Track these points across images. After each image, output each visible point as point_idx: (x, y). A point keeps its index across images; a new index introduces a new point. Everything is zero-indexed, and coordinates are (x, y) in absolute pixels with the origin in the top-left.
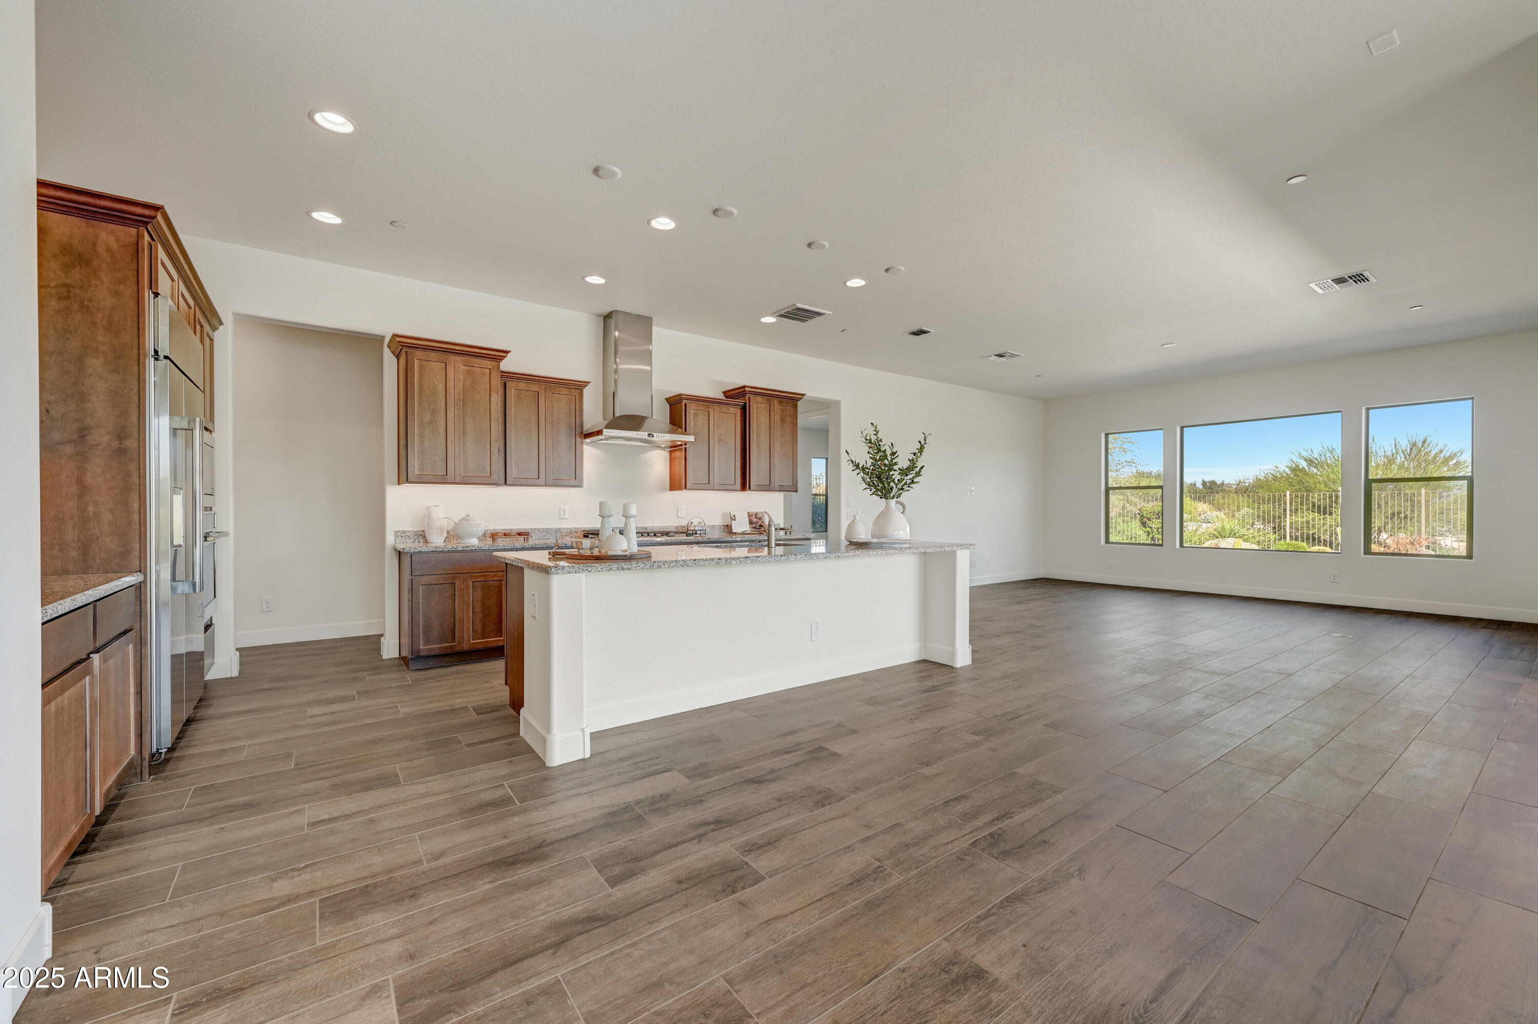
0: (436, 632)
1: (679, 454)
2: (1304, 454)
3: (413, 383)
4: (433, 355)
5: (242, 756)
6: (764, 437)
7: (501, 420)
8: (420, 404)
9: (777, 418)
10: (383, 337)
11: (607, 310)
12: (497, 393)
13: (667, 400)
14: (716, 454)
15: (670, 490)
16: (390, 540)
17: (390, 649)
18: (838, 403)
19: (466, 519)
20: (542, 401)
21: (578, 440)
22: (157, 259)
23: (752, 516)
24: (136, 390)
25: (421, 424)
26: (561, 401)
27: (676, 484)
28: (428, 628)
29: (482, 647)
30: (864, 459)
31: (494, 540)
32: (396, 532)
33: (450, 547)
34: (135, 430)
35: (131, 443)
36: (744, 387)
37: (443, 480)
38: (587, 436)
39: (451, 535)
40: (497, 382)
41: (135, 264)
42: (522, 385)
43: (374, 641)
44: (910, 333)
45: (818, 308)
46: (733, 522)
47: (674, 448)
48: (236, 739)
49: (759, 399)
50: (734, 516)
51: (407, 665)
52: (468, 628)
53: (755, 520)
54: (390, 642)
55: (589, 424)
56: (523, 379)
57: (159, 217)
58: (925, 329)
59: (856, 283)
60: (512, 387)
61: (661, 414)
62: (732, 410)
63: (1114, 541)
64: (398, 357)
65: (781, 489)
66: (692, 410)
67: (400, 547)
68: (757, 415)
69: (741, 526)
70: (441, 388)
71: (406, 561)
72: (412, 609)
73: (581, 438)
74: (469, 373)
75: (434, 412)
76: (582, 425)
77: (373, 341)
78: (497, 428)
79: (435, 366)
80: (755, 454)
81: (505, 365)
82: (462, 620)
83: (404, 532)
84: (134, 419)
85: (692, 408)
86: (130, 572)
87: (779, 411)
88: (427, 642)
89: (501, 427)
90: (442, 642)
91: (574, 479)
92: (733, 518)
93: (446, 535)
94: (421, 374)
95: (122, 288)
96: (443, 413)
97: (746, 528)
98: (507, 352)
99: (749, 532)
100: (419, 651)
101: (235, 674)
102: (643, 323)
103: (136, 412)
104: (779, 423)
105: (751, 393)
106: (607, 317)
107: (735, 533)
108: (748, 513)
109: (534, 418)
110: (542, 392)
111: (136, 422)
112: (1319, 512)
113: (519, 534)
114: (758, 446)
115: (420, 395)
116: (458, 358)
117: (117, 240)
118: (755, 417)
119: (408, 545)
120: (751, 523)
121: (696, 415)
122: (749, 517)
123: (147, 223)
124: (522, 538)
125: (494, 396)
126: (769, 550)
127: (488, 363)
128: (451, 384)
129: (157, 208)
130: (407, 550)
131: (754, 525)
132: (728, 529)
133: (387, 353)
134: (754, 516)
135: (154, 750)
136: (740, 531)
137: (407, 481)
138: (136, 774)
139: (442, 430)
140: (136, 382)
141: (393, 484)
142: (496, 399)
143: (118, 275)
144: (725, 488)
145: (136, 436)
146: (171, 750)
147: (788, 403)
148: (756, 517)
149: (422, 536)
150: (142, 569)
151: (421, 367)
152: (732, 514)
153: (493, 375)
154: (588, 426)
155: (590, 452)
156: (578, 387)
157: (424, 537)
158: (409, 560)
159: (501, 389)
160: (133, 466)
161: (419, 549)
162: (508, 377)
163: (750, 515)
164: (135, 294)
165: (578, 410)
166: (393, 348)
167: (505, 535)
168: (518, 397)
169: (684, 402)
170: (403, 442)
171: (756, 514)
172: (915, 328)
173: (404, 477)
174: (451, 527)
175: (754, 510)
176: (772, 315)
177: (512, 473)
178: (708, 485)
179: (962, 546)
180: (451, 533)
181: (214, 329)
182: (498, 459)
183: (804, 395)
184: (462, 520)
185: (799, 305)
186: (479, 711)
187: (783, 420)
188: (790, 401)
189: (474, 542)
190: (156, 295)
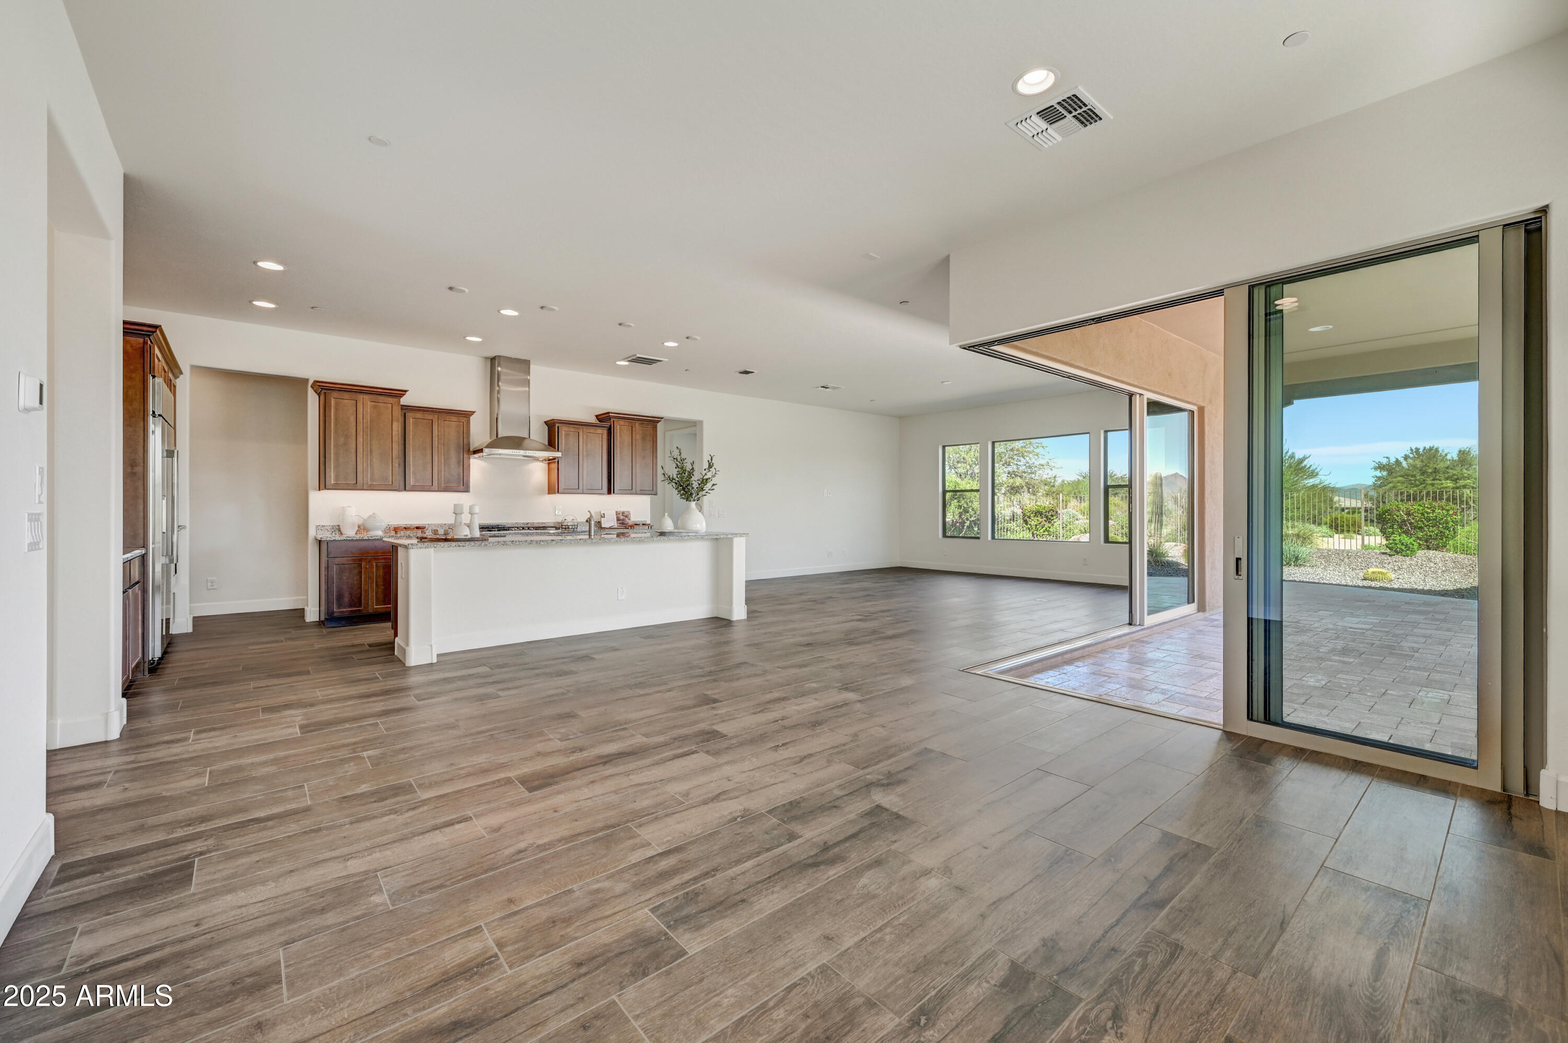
0: (346, 599)
1: (554, 466)
3: (330, 416)
4: (346, 395)
5: (206, 666)
6: (627, 452)
7: (401, 442)
8: (336, 432)
9: (638, 437)
10: (307, 380)
11: (493, 355)
12: (398, 422)
13: (546, 423)
14: (585, 466)
15: (549, 493)
16: (312, 532)
17: (312, 615)
18: (701, 422)
19: (373, 516)
20: (435, 427)
21: (466, 456)
22: (154, 355)
23: (619, 514)
24: (142, 437)
25: (336, 446)
26: (451, 428)
27: (553, 489)
28: (340, 597)
29: (383, 611)
30: (673, 472)
31: (396, 532)
32: (317, 526)
33: (358, 537)
34: (141, 461)
35: (139, 469)
36: (608, 413)
37: (355, 487)
38: (475, 452)
39: (361, 528)
40: (397, 413)
41: (142, 361)
42: (419, 415)
43: (300, 613)
44: (741, 373)
45: (653, 357)
46: (602, 518)
47: (550, 461)
48: (201, 660)
49: (622, 422)
51: (324, 625)
52: (372, 596)
53: (622, 517)
54: (312, 609)
55: (475, 443)
56: (419, 410)
57: (158, 332)
58: (750, 370)
59: (671, 344)
60: (410, 415)
61: (539, 434)
62: (599, 431)
64: (319, 395)
65: (642, 492)
66: (566, 432)
67: (319, 537)
68: (620, 436)
69: (610, 521)
70: (353, 419)
71: (324, 547)
72: (327, 582)
73: (468, 454)
74: (375, 407)
75: (347, 437)
76: (469, 444)
77: (300, 383)
78: (397, 449)
79: (347, 402)
80: (619, 465)
81: (404, 401)
82: (366, 591)
83: (323, 526)
84: (141, 454)
85: (564, 430)
86: (138, 548)
87: (641, 431)
88: (339, 606)
89: (401, 447)
90: (351, 606)
91: (463, 486)
92: (603, 515)
93: (357, 529)
94: (336, 409)
95: (134, 375)
96: (354, 438)
97: (614, 523)
98: (406, 391)
99: (616, 527)
100: (333, 613)
101: (190, 630)
102: (525, 365)
103: (142, 450)
104: (640, 440)
105: (616, 417)
106: (493, 360)
107: (604, 527)
109: (428, 440)
110: (435, 420)
111: (142, 456)
113: (417, 528)
114: (622, 459)
115: (336, 425)
116: (366, 397)
117: (132, 346)
119: (326, 536)
120: (618, 519)
121: (567, 435)
122: (616, 515)
123: (150, 335)
124: (420, 531)
125: (395, 424)
127: (391, 400)
128: (360, 416)
129: (157, 327)
130: (324, 539)
131: (621, 522)
132: (598, 523)
133: (310, 390)
134: (621, 514)
135: (150, 659)
136: (608, 526)
137: (325, 488)
138: (140, 671)
139: (353, 451)
140: (142, 432)
141: (316, 490)
142: (397, 427)
143: (132, 367)
144: (591, 491)
145: (142, 465)
146: (160, 659)
147: (648, 425)
148: (623, 515)
149: (339, 529)
150: (145, 546)
151: (336, 404)
152: (602, 511)
153: (395, 408)
154: (474, 445)
155: (476, 465)
156: (467, 415)
157: (339, 530)
158: (326, 546)
159: (401, 419)
160: (140, 483)
161: (334, 538)
162: (406, 409)
163: (617, 513)
164: (142, 378)
165: (466, 432)
166: (315, 388)
167: (405, 528)
168: (416, 424)
169: (557, 425)
170: (322, 459)
171: (623, 513)
172: (742, 369)
173: (323, 485)
174: (360, 522)
175: (620, 510)
176: (624, 359)
177: (411, 481)
178: (577, 490)
179: (741, 535)
180: (362, 527)
181: (176, 377)
182: (398, 470)
183: (663, 418)
184: (369, 517)
185: (638, 355)
186: (370, 645)
187: (644, 439)
188: (651, 423)
189: (379, 533)
190: (154, 377)
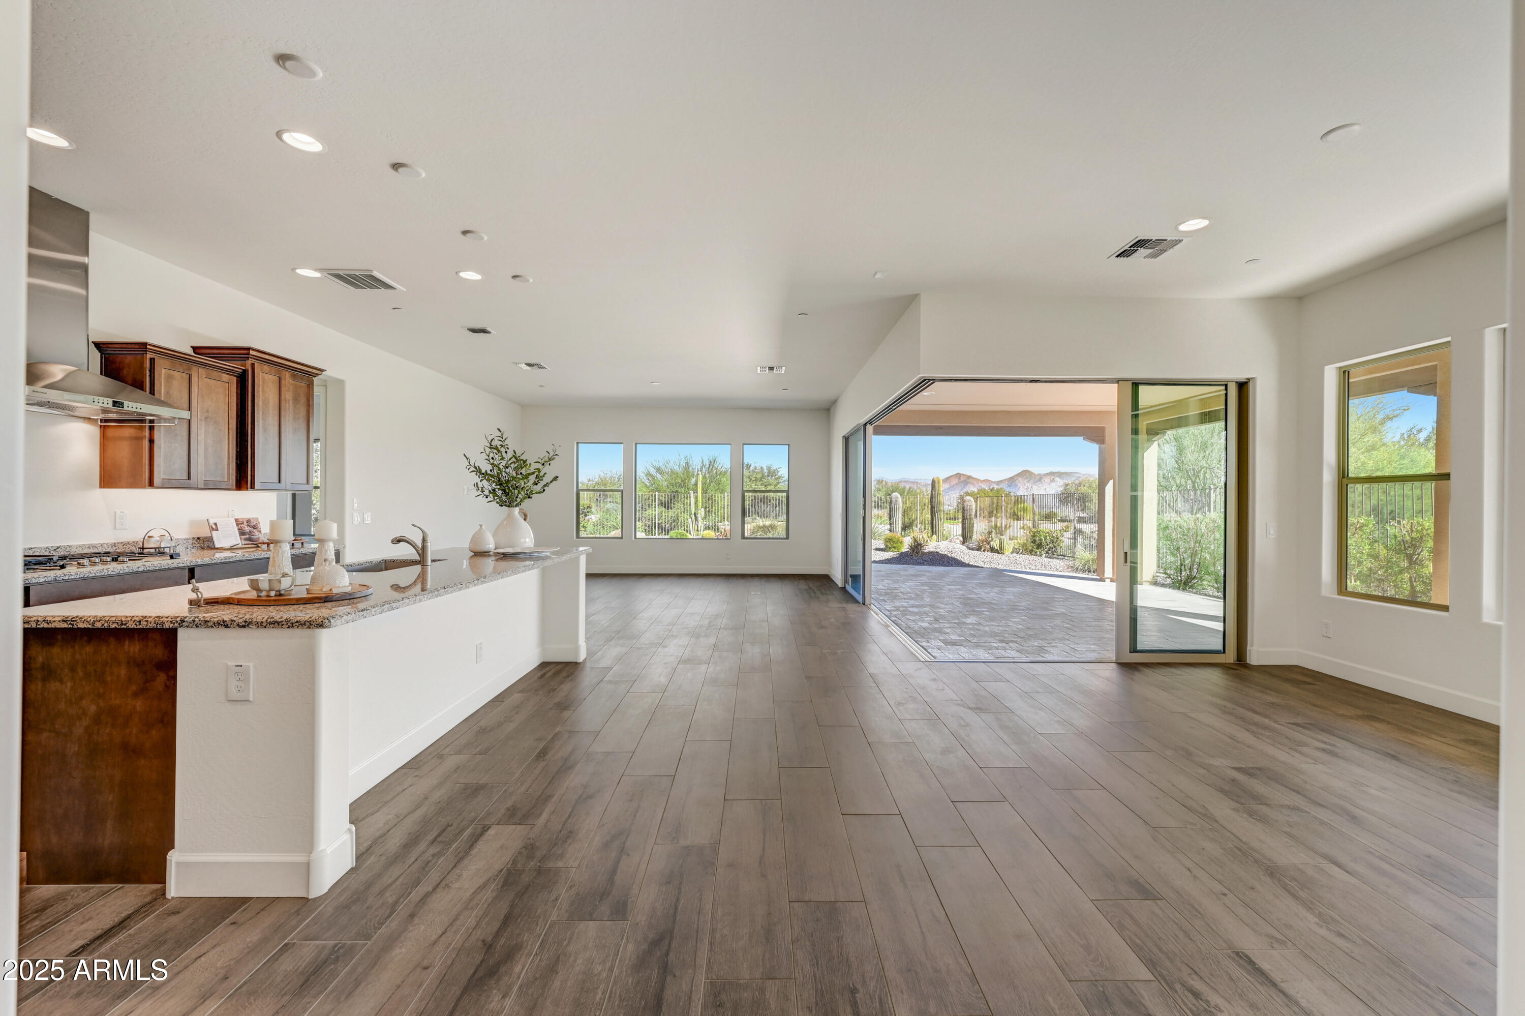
2: (654, 463)
6: (272, 420)
9: (289, 395)
14: (201, 437)
15: (101, 486)
23: (243, 523)
27: (116, 477)
36: (242, 348)
44: (468, 329)
45: (393, 281)
46: (214, 533)
49: (266, 367)
50: (215, 524)
53: (247, 529)
58: (489, 329)
59: (470, 275)
62: (225, 377)
63: (583, 536)
66: (163, 370)
68: (263, 389)
69: (227, 538)
80: (261, 440)
85: (163, 368)
87: (291, 388)
92: (214, 527)
97: (235, 540)
99: (240, 546)
104: (291, 402)
105: (257, 357)
107: (217, 549)
108: (236, 520)
112: (665, 507)
114: (265, 430)
118: (261, 392)
120: (242, 533)
121: (169, 378)
122: (237, 525)
126: (423, 569)
131: (247, 536)
132: (205, 543)
134: (245, 523)
136: (226, 545)
147: (302, 379)
148: (248, 525)
152: (212, 521)
163: (239, 523)
169: (149, 356)
171: (248, 521)
175: (244, 515)
178: (186, 482)
183: (322, 371)
185: (376, 274)
187: (296, 399)
188: (305, 376)
